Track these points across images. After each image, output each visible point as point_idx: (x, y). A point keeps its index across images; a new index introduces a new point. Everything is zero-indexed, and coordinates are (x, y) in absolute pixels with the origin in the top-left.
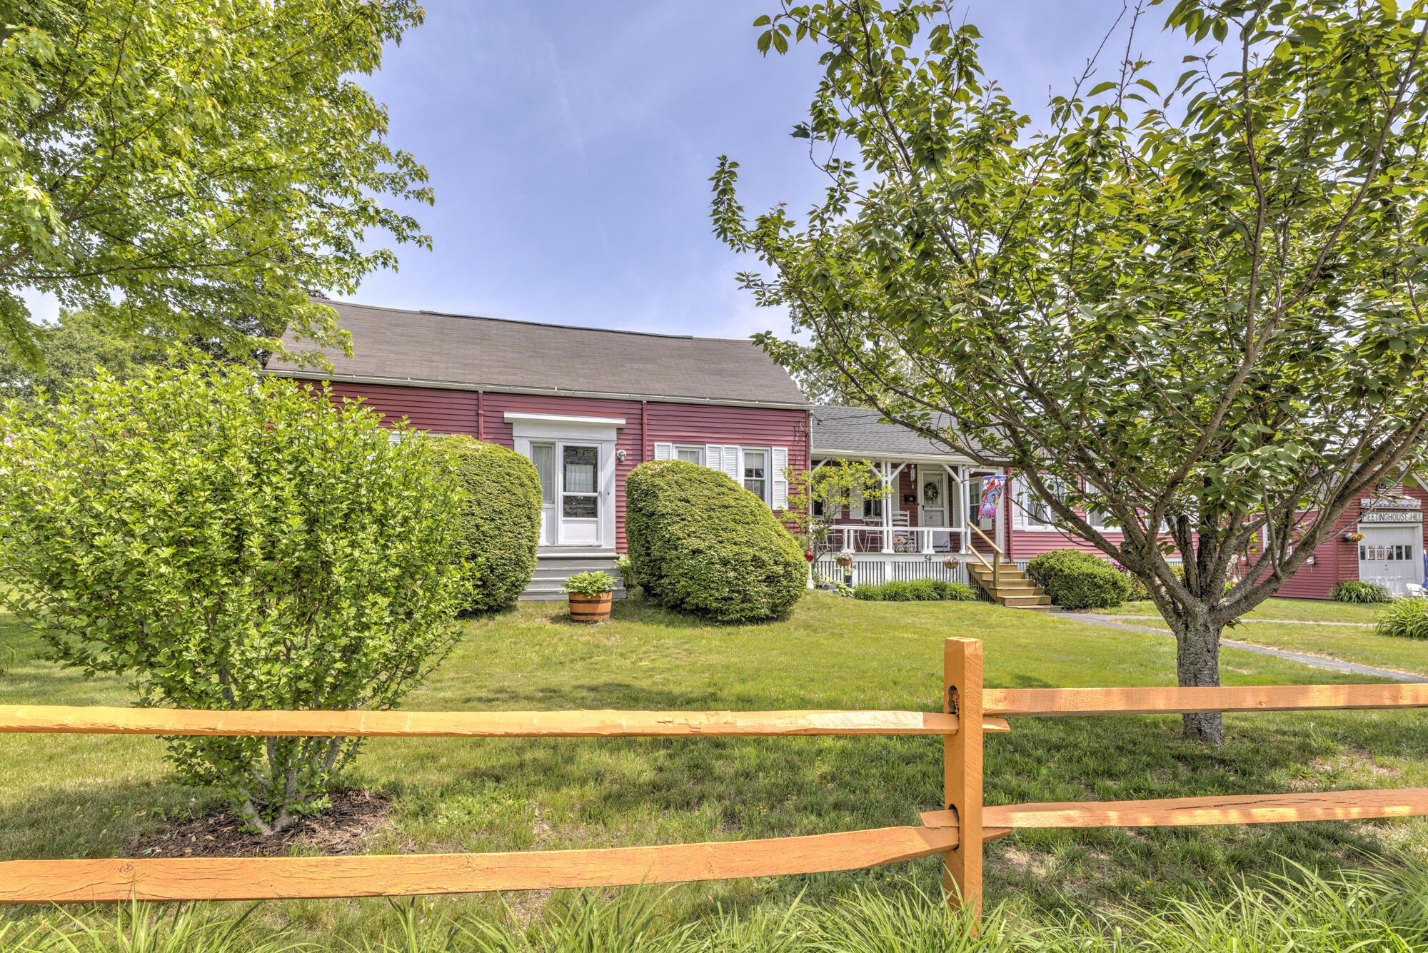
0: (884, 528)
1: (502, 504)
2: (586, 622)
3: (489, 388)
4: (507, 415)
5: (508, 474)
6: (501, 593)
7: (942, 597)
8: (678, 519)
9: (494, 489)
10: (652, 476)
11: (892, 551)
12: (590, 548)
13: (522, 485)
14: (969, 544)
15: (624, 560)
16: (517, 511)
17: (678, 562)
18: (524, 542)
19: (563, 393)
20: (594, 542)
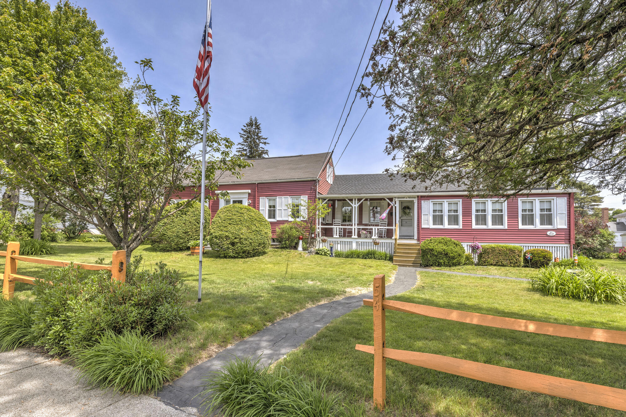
0: (353, 227)
4: (216, 192)
11: (356, 237)
19: (232, 183)
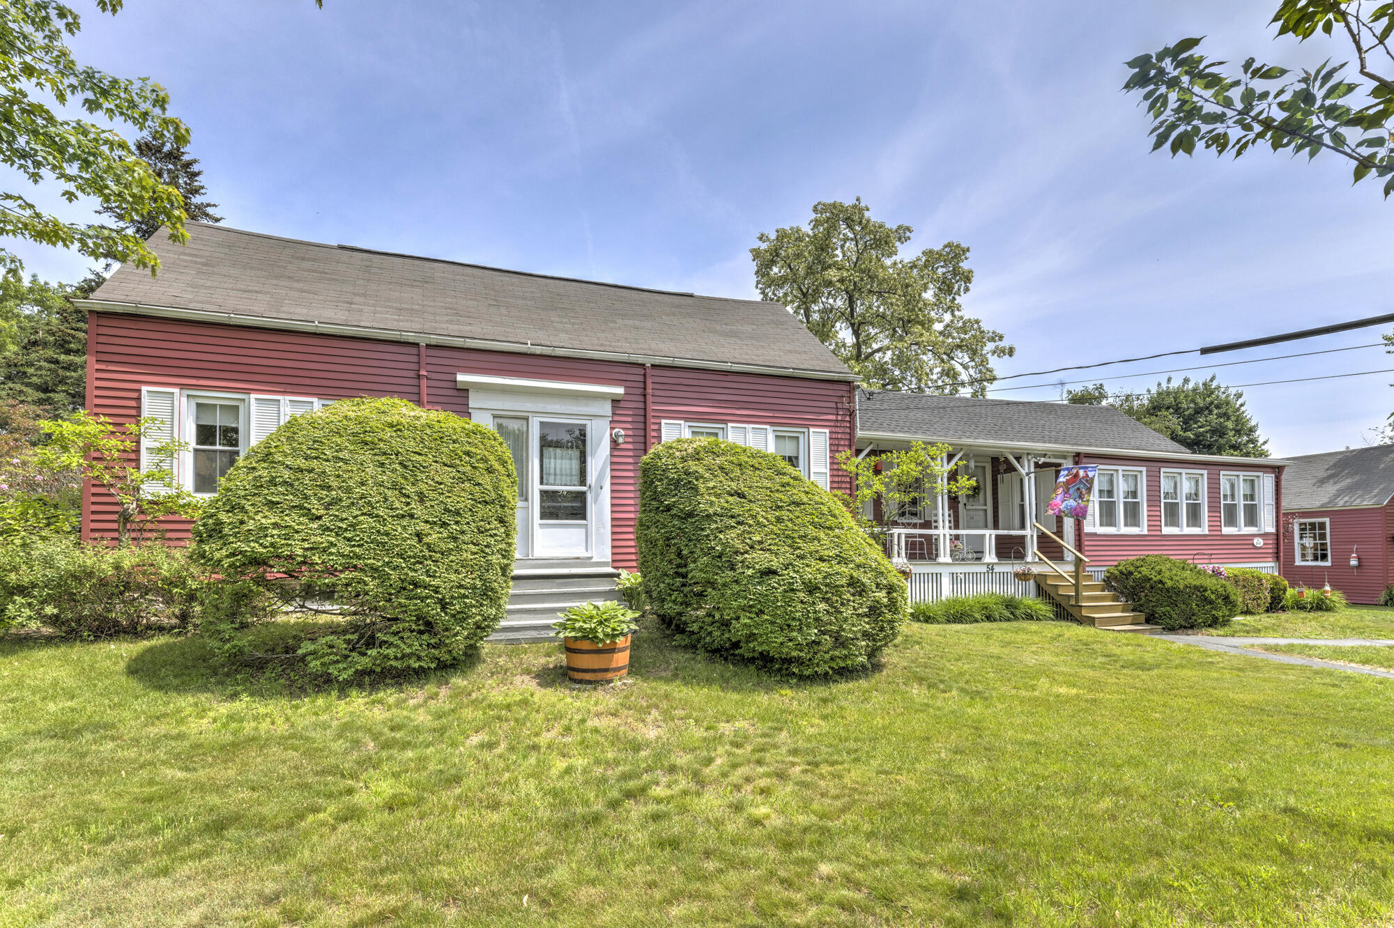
0: (941, 531)
1: (460, 499)
2: (594, 684)
3: (434, 340)
4: (461, 377)
5: (468, 453)
6: (459, 641)
7: (1016, 618)
8: (732, 522)
9: (447, 475)
10: (684, 459)
11: (950, 560)
12: (578, 561)
13: (490, 470)
14: (1035, 550)
15: (630, 578)
16: (482, 511)
17: (736, 588)
18: (496, 559)
19: (538, 350)
20: (580, 552)
